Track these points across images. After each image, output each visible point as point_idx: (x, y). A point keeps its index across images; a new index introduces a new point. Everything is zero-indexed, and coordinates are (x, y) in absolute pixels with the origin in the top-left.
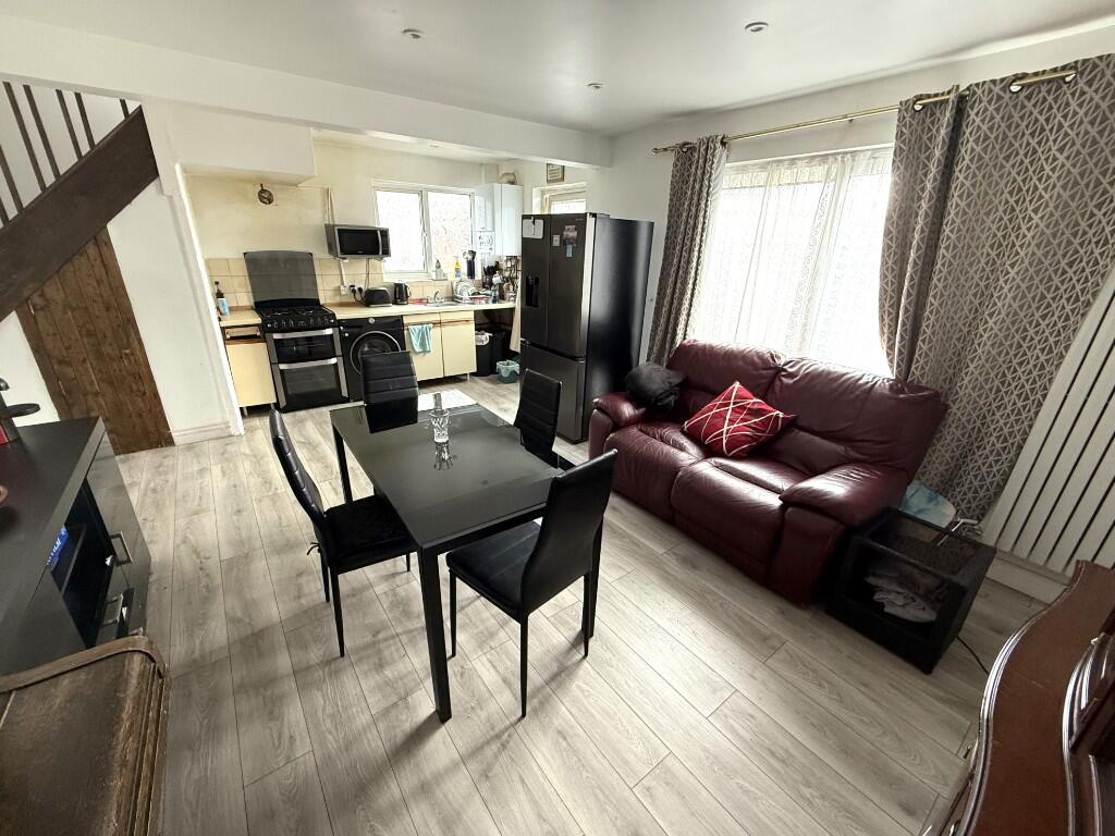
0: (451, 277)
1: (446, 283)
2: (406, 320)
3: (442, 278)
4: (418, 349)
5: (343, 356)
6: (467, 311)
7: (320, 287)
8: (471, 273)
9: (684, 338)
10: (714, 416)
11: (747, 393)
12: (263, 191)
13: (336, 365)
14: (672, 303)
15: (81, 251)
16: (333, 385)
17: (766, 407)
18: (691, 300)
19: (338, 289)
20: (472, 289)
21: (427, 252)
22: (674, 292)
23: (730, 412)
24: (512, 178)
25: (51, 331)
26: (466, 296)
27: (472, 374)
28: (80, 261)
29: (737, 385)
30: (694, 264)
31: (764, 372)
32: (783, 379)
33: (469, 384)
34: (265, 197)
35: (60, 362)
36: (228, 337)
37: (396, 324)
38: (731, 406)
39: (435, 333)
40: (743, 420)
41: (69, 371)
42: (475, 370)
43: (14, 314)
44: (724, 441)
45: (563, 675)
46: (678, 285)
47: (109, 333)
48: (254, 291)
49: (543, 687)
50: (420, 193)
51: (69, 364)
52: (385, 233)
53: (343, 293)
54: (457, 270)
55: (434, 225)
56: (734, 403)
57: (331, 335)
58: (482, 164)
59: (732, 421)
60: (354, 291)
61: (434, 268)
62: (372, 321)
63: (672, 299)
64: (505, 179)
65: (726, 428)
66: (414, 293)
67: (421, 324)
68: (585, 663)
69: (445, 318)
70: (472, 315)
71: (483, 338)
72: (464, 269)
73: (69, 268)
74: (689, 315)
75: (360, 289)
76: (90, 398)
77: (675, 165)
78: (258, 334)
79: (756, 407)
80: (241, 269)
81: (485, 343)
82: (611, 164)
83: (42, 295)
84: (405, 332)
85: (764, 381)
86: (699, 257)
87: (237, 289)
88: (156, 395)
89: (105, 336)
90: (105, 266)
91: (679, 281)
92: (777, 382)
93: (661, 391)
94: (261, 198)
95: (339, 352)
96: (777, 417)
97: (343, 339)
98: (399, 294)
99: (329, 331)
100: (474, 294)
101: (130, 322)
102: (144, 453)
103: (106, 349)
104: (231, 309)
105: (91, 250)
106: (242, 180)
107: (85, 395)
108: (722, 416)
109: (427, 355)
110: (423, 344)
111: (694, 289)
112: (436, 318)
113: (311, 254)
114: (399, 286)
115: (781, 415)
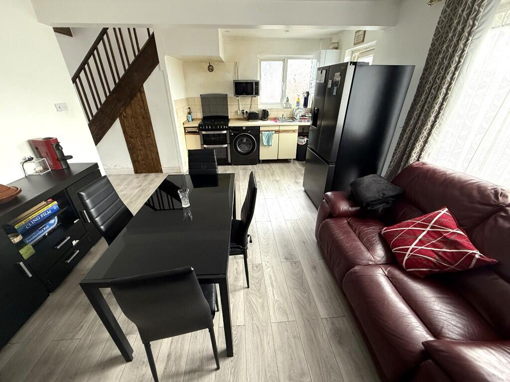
0: (294, 106)
1: (290, 110)
2: (261, 129)
3: (288, 106)
4: (265, 144)
5: (230, 144)
6: (295, 125)
7: (229, 111)
8: (306, 105)
9: (418, 160)
10: (408, 232)
11: (451, 221)
12: (210, 66)
13: (227, 147)
14: (413, 131)
15: (135, 95)
16: (225, 157)
17: (465, 241)
18: (431, 130)
19: (237, 112)
20: (303, 113)
21: (284, 92)
22: (416, 123)
23: (424, 233)
24: (336, 45)
25: (128, 126)
26: (298, 117)
27: (293, 159)
28: (135, 99)
29: (445, 211)
30: (440, 99)
31: (480, 207)
32: (501, 221)
33: (291, 164)
34: (211, 69)
35: (130, 137)
36: (186, 131)
37: (256, 131)
38: (428, 229)
39: (275, 136)
40: (434, 245)
41: (132, 140)
42: (295, 158)
43: (118, 119)
44: (406, 258)
45: (197, 373)
46: (422, 117)
47: (144, 127)
48: (204, 112)
49: (181, 374)
50: (284, 61)
51: (132, 138)
52: (257, 83)
53: (239, 114)
54: (298, 103)
55: (289, 77)
56: (432, 227)
57: (226, 134)
58: (321, 39)
59: (421, 243)
60: (243, 113)
61: (285, 102)
62: (244, 128)
63: (414, 127)
64: (331, 46)
65: (413, 246)
66: (271, 115)
67: (269, 131)
68: (214, 374)
69: (282, 128)
70: (297, 128)
71: (303, 140)
72: (302, 102)
73: (132, 102)
74: (426, 142)
75: (247, 112)
76: (138, 151)
77: (444, 12)
78: (198, 131)
79: (453, 237)
80: (198, 103)
81: (304, 144)
82: (395, 24)
83: (125, 112)
84: (260, 134)
85: (476, 215)
86: (447, 94)
87: (197, 111)
88: (158, 153)
89: (143, 129)
90: (143, 101)
91: (423, 114)
92: (491, 221)
93: (372, 199)
94: (209, 69)
95: (228, 142)
96: (472, 256)
97: (230, 136)
98: (265, 115)
99: (225, 132)
100: (302, 116)
101: (149, 124)
102: (153, 174)
103: (143, 134)
104: (192, 120)
105: (138, 95)
106: (202, 62)
107: (137, 150)
108: (415, 234)
109: (270, 147)
110: (268, 142)
111: (435, 121)
112: (277, 128)
113: (227, 95)
114: (264, 111)
115: (478, 255)
